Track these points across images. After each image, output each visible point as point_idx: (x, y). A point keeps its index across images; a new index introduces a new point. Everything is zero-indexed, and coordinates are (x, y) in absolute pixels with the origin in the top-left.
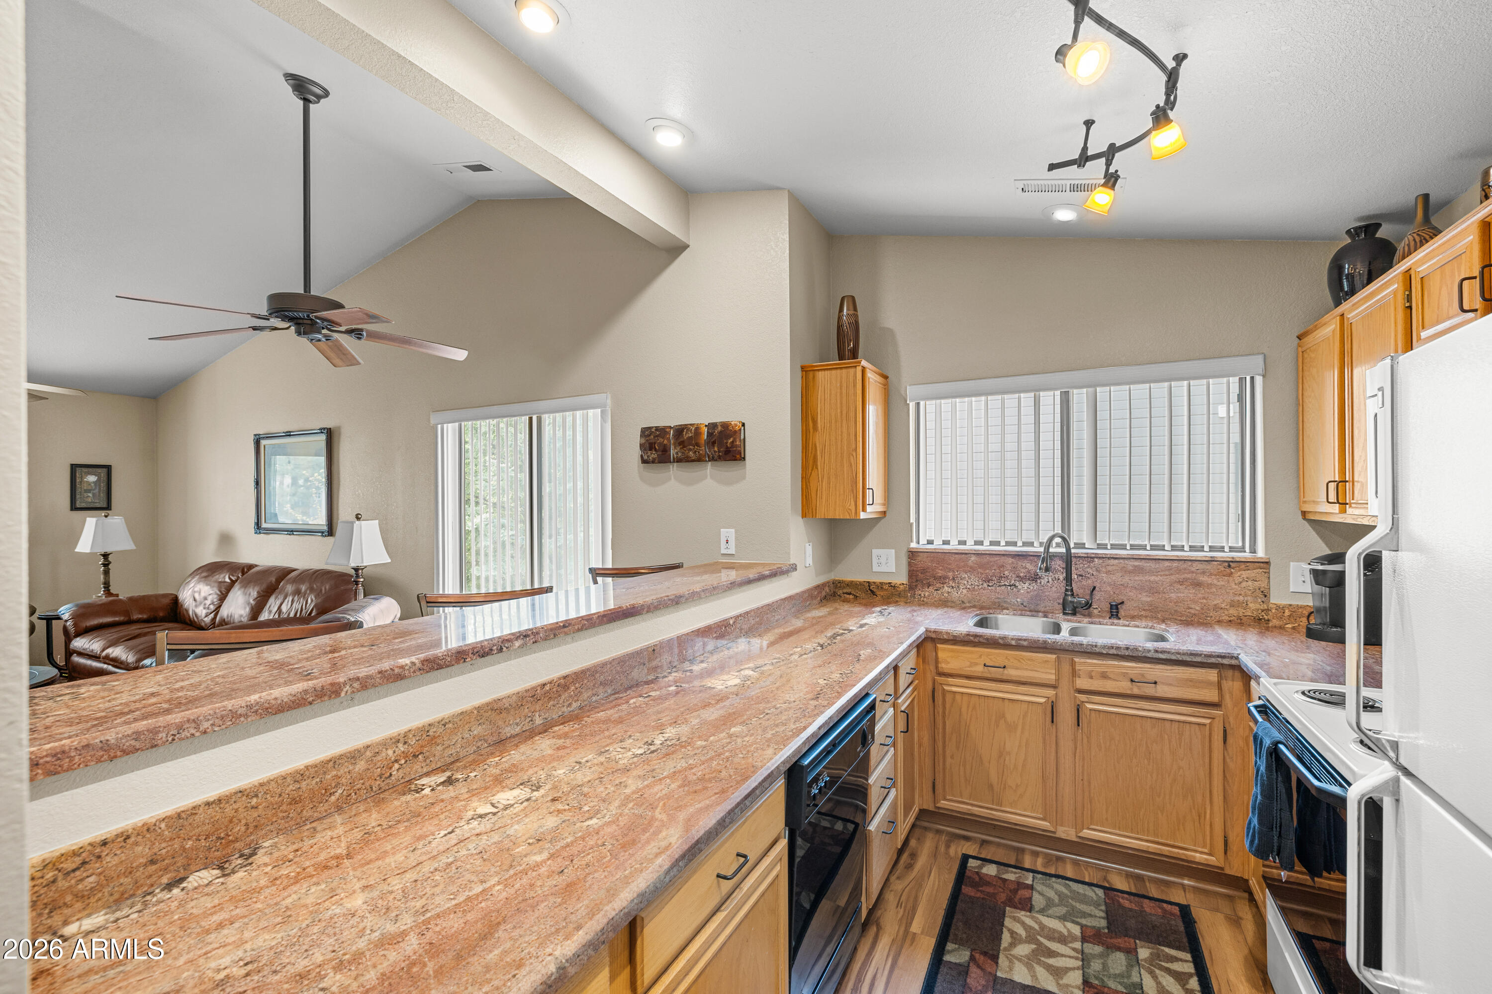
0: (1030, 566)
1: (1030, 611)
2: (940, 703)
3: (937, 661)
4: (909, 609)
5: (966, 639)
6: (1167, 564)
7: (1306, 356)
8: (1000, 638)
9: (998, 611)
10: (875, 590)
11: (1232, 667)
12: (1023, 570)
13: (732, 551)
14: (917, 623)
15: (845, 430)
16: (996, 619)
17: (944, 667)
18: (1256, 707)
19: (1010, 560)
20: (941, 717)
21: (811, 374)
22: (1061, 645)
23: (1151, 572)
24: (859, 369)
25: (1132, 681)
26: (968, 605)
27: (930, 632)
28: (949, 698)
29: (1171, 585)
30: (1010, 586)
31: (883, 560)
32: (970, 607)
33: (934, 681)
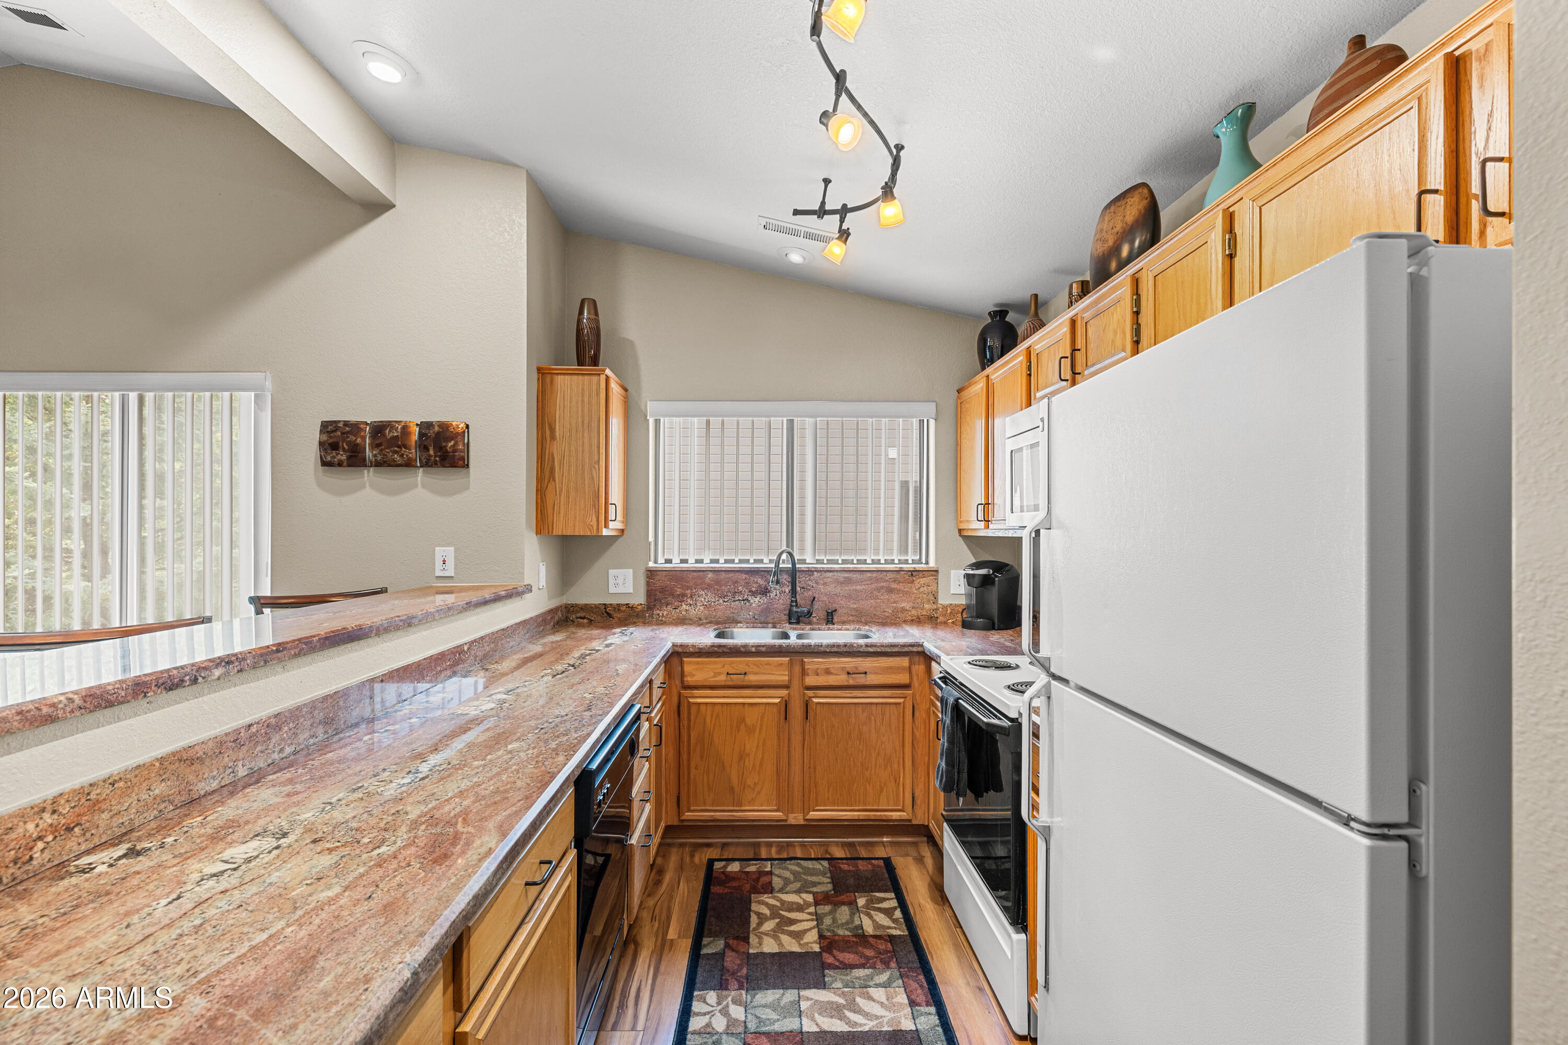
0: (761, 582)
1: (761, 623)
2: (685, 716)
3: (682, 674)
4: (650, 628)
5: (711, 650)
6: (869, 574)
7: (963, 406)
8: (742, 646)
9: (733, 625)
10: (611, 612)
11: (918, 653)
12: (755, 585)
13: (450, 573)
14: (662, 639)
15: (586, 441)
16: (732, 632)
17: (689, 680)
18: (940, 678)
19: (744, 576)
20: (686, 730)
21: (548, 378)
22: (794, 647)
23: (858, 582)
24: (603, 377)
25: (848, 673)
26: (705, 621)
27: (677, 646)
28: (694, 710)
29: (872, 593)
30: (743, 600)
31: (620, 581)
32: (708, 623)
33: (680, 695)
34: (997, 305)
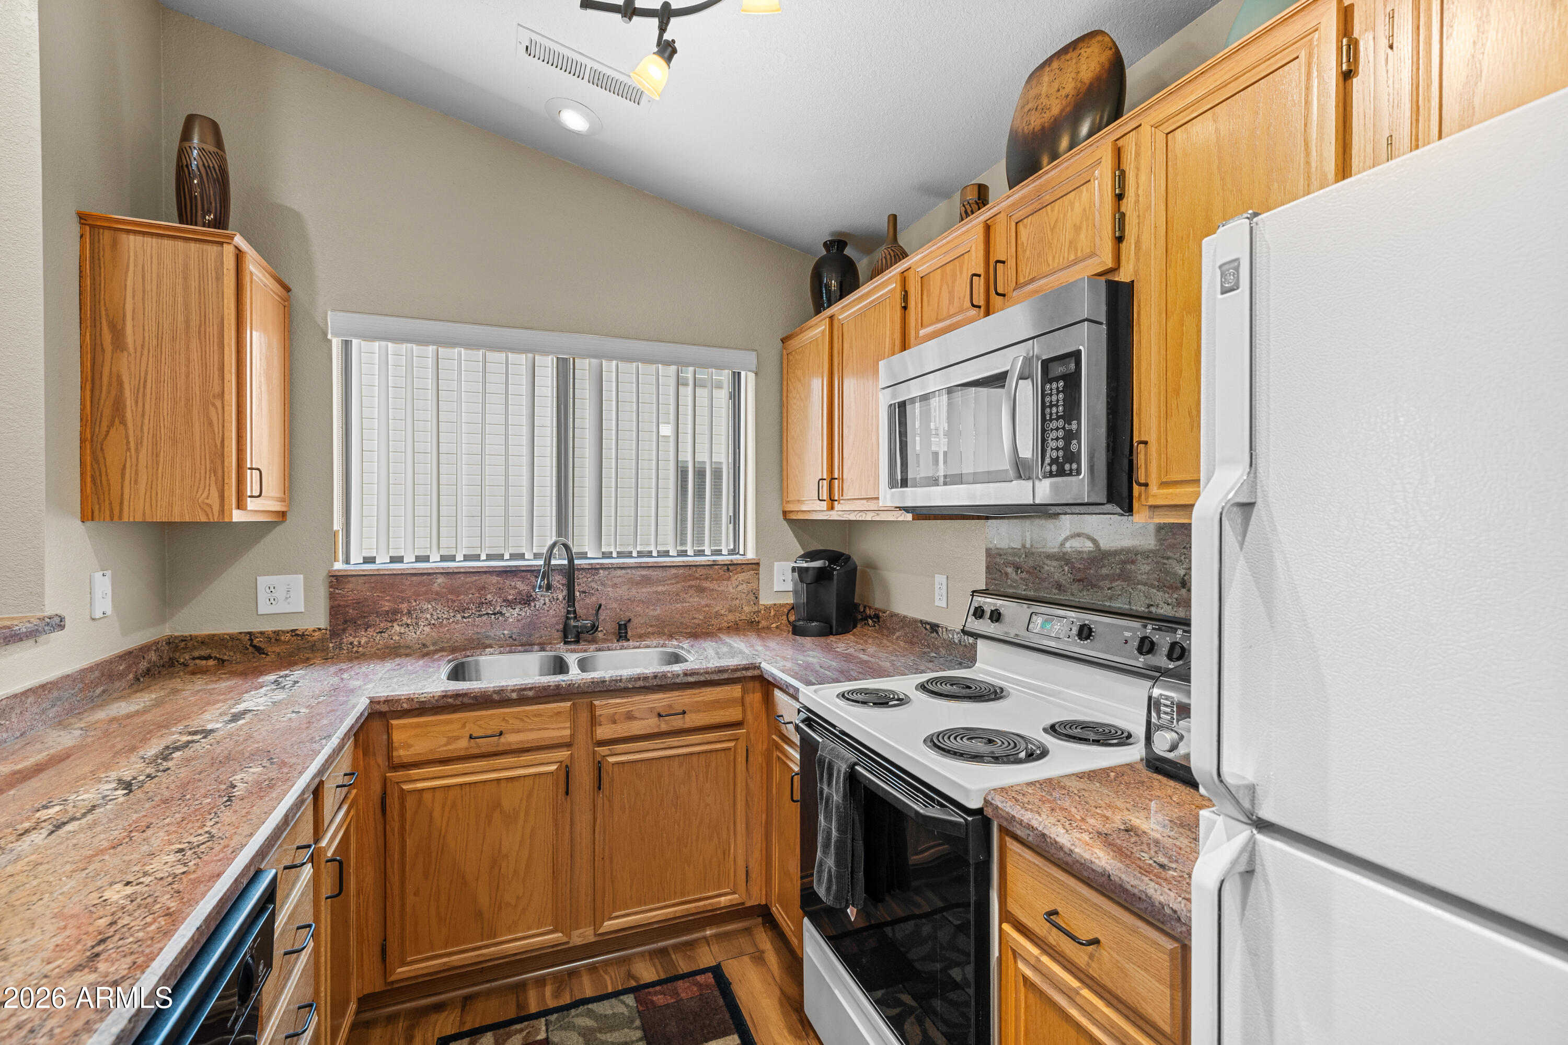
0: (521, 586)
1: (522, 645)
2: (396, 814)
3: (390, 746)
4: (333, 669)
5: (441, 703)
6: (673, 571)
7: (791, 358)
8: (495, 692)
9: (478, 652)
10: (262, 645)
11: (753, 678)
12: (512, 592)
14: (352, 691)
16: (477, 662)
17: (402, 754)
18: (803, 721)
19: (495, 579)
20: (397, 836)
21: (106, 237)
22: (579, 685)
23: (659, 582)
24: (229, 251)
25: (660, 715)
26: (432, 648)
27: (379, 702)
28: (410, 803)
29: (677, 595)
30: (494, 614)
31: (280, 594)
32: (436, 651)
33: (385, 780)
34: (833, 234)
